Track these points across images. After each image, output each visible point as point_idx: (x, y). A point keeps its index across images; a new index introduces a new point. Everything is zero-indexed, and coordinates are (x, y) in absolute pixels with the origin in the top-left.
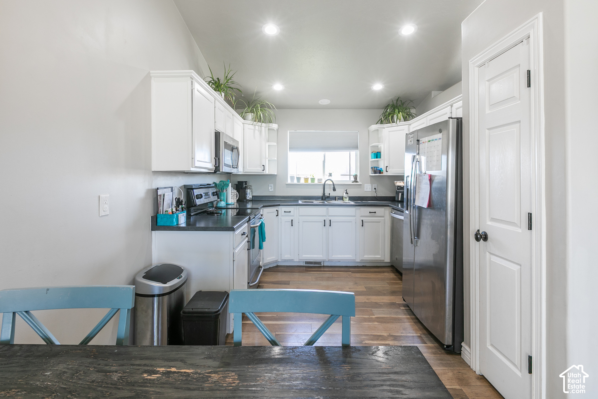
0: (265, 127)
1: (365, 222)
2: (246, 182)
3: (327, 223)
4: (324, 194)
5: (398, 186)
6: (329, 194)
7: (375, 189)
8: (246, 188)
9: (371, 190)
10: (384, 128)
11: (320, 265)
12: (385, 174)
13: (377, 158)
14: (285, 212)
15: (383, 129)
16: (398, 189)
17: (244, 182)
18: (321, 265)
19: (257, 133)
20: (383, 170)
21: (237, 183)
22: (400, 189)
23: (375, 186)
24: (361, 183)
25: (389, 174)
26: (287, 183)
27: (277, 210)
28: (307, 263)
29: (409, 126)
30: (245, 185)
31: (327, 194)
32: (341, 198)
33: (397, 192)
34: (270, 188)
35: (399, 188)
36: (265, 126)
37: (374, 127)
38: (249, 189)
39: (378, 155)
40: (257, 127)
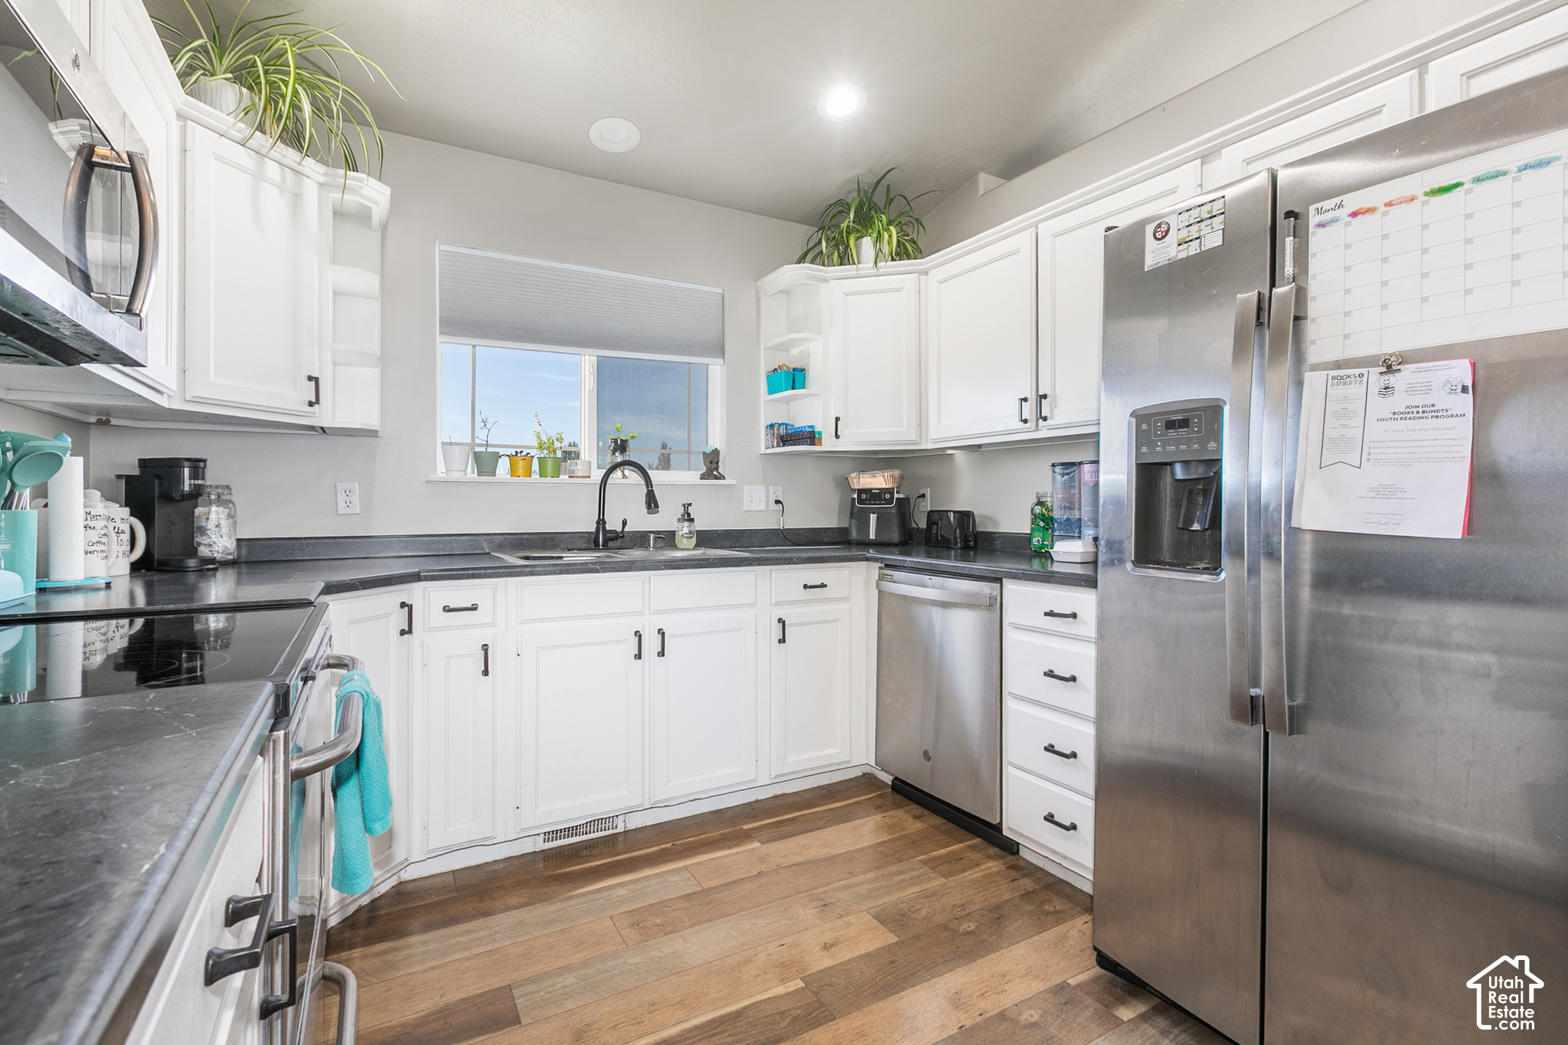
0: (321, 185)
1: (792, 625)
2: (197, 466)
3: (651, 644)
4: (601, 522)
5: (860, 491)
6: (624, 523)
7: (778, 502)
8: (196, 494)
9: (763, 507)
10: (826, 281)
11: (611, 832)
12: (828, 444)
13: (793, 388)
14: (447, 609)
15: (823, 286)
16: (861, 501)
17: (186, 464)
18: (615, 831)
19: (274, 201)
20: (820, 433)
21: (136, 472)
22: (870, 500)
23: (777, 492)
24: (734, 482)
25: (844, 445)
26: (433, 477)
27: (403, 605)
28: (549, 835)
29: (919, 279)
30: (195, 475)
31: (613, 524)
32: (668, 539)
33: (855, 511)
34: (341, 498)
35: (864, 496)
36: (322, 179)
37: (792, 273)
38: (220, 501)
39: (795, 378)
40: (272, 170)
